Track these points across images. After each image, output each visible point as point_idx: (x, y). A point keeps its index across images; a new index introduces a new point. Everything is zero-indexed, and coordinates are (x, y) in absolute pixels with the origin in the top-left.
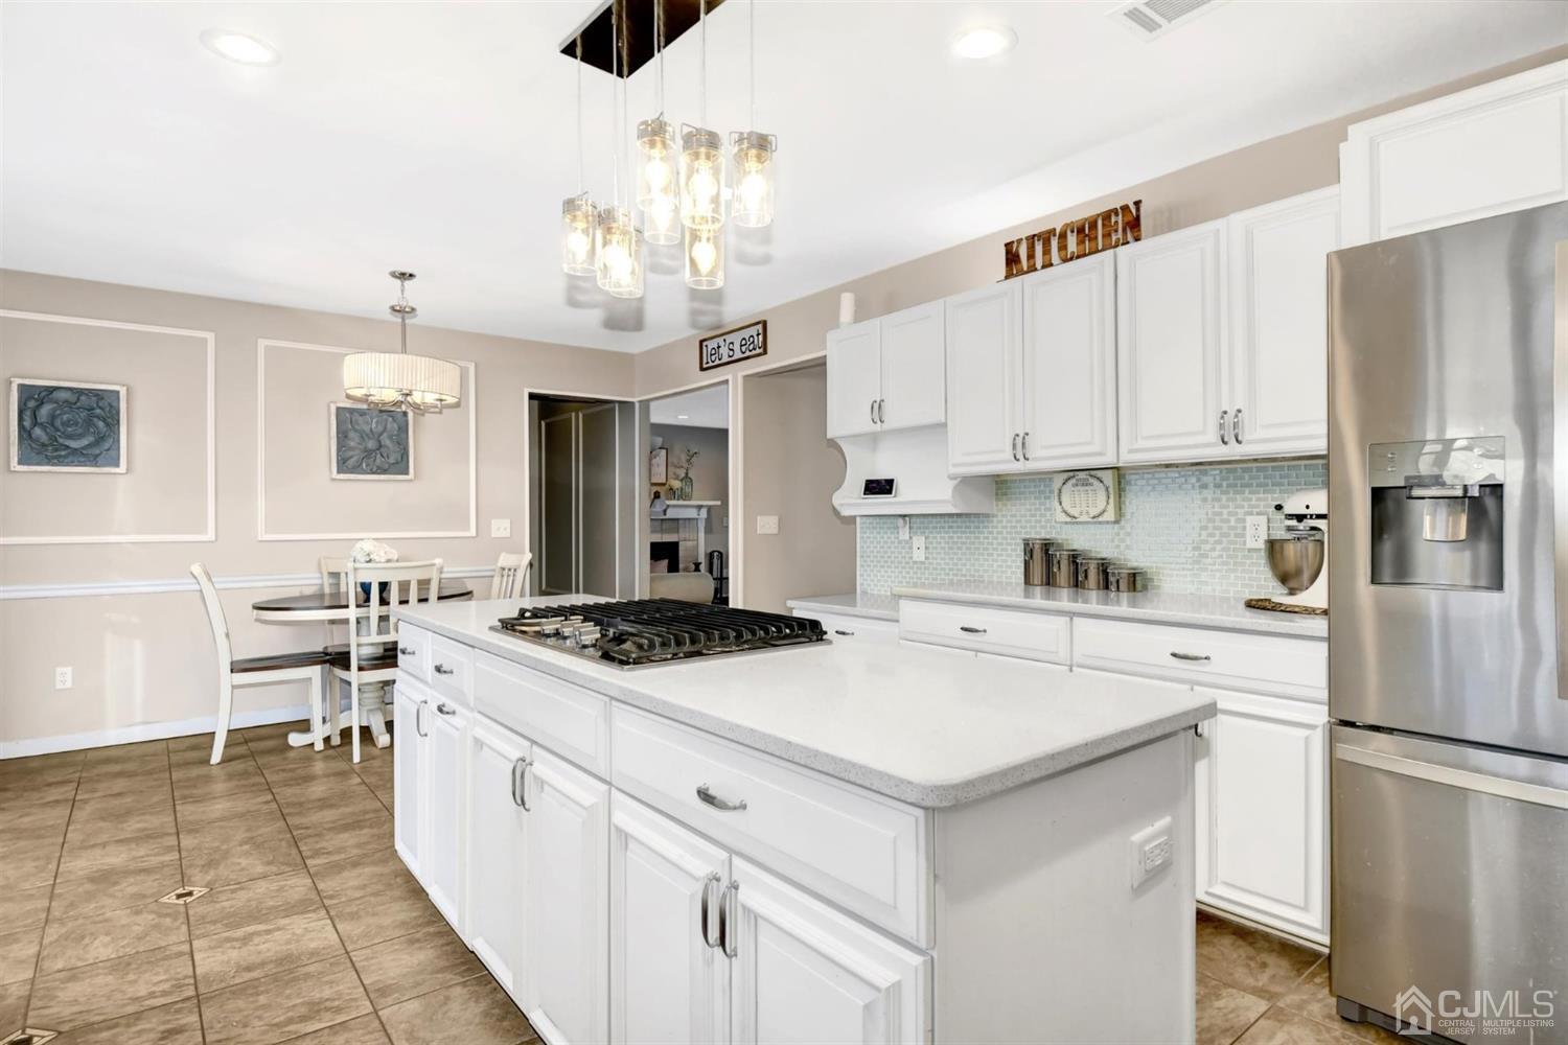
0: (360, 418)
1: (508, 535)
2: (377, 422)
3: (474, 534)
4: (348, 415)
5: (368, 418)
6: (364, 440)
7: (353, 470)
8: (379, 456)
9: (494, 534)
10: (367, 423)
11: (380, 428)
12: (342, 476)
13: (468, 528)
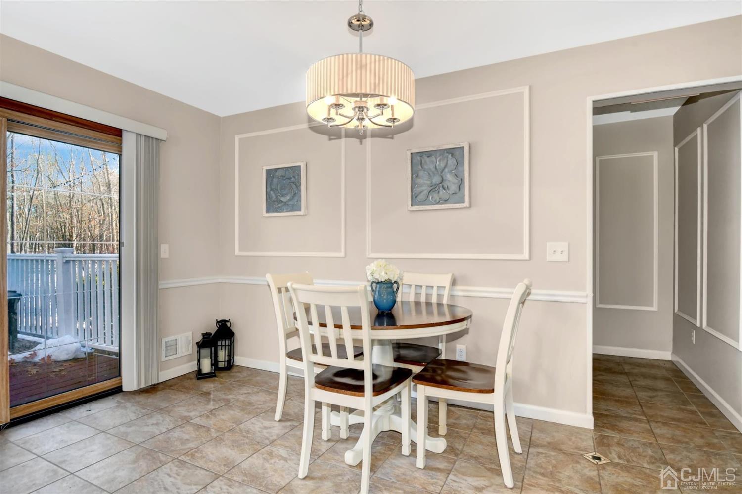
0: (428, 160)
1: (565, 258)
2: (440, 161)
3: (527, 257)
4: (419, 158)
5: (433, 158)
6: (431, 176)
7: (424, 202)
8: (441, 189)
9: (550, 257)
10: (432, 162)
11: (442, 165)
12: (415, 208)
13: (522, 252)
